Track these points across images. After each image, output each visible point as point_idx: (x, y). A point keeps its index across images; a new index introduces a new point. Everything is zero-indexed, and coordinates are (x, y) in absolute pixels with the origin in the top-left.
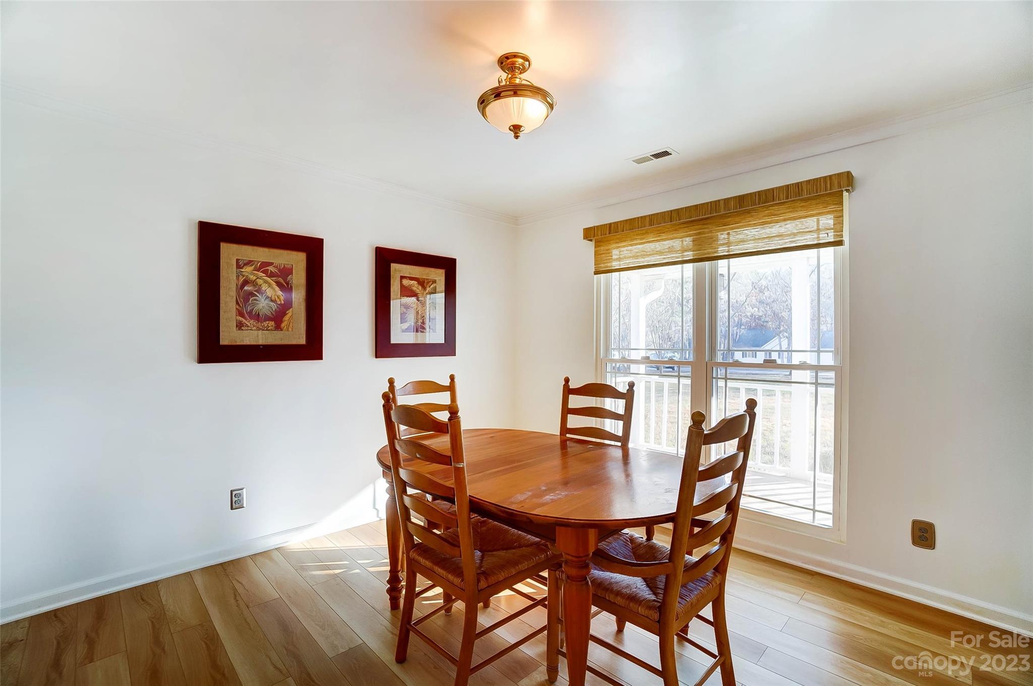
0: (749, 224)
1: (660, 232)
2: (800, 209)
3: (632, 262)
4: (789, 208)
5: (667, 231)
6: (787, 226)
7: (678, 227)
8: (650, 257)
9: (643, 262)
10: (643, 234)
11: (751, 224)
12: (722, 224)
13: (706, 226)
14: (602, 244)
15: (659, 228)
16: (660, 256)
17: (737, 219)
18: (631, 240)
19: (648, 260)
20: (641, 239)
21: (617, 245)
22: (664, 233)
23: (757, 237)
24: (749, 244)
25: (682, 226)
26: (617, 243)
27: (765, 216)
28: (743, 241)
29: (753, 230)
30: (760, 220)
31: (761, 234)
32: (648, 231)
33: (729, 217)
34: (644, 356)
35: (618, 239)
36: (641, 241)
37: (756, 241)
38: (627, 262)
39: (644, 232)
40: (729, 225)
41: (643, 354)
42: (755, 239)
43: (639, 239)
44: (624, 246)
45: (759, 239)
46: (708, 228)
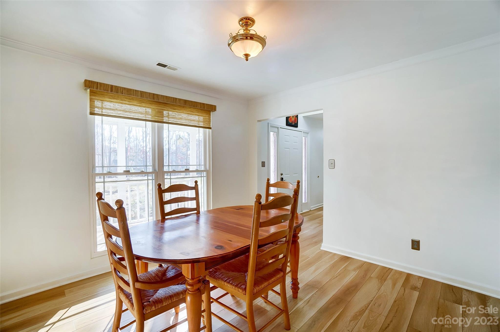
0: (183, 112)
1: (141, 102)
2: (200, 112)
3: (123, 114)
4: (196, 111)
5: (145, 103)
6: (196, 117)
7: (151, 102)
8: (135, 114)
9: (130, 115)
10: (130, 99)
11: (184, 113)
12: (173, 109)
13: (165, 107)
14: (97, 95)
15: (141, 100)
16: (141, 115)
17: (179, 108)
18: (122, 100)
19: (133, 115)
20: (129, 102)
21: (110, 100)
22: (143, 103)
23: (186, 119)
24: (183, 121)
25: (153, 102)
26: (110, 98)
27: (189, 111)
28: (181, 119)
29: (185, 115)
30: (187, 112)
31: (188, 118)
32: (134, 99)
33: (176, 106)
34: (125, 170)
35: (111, 96)
36: (129, 103)
37: (186, 120)
38: (119, 113)
39: (131, 98)
40: (176, 110)
41: (125, 169)
42: (185, 119)
43: (127, 101)
44: (116, 102)
45: (187, 120)
46: (166, 108)
